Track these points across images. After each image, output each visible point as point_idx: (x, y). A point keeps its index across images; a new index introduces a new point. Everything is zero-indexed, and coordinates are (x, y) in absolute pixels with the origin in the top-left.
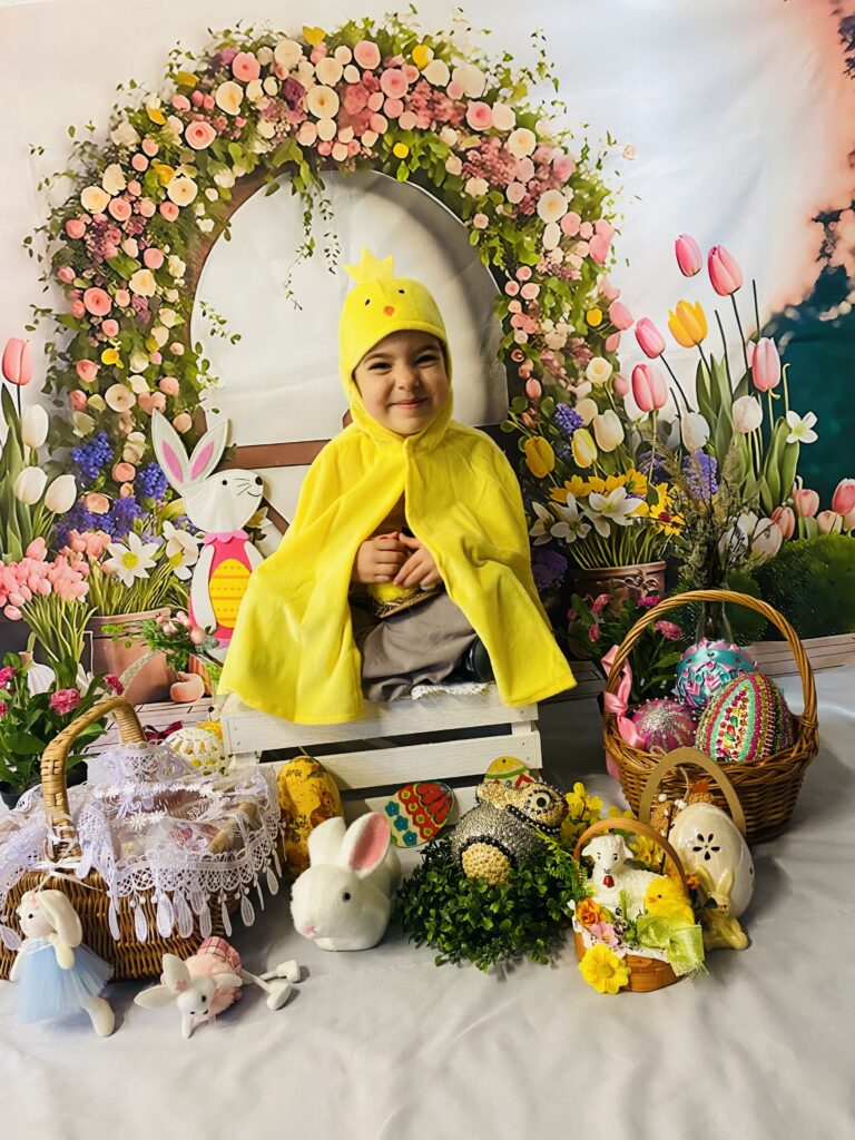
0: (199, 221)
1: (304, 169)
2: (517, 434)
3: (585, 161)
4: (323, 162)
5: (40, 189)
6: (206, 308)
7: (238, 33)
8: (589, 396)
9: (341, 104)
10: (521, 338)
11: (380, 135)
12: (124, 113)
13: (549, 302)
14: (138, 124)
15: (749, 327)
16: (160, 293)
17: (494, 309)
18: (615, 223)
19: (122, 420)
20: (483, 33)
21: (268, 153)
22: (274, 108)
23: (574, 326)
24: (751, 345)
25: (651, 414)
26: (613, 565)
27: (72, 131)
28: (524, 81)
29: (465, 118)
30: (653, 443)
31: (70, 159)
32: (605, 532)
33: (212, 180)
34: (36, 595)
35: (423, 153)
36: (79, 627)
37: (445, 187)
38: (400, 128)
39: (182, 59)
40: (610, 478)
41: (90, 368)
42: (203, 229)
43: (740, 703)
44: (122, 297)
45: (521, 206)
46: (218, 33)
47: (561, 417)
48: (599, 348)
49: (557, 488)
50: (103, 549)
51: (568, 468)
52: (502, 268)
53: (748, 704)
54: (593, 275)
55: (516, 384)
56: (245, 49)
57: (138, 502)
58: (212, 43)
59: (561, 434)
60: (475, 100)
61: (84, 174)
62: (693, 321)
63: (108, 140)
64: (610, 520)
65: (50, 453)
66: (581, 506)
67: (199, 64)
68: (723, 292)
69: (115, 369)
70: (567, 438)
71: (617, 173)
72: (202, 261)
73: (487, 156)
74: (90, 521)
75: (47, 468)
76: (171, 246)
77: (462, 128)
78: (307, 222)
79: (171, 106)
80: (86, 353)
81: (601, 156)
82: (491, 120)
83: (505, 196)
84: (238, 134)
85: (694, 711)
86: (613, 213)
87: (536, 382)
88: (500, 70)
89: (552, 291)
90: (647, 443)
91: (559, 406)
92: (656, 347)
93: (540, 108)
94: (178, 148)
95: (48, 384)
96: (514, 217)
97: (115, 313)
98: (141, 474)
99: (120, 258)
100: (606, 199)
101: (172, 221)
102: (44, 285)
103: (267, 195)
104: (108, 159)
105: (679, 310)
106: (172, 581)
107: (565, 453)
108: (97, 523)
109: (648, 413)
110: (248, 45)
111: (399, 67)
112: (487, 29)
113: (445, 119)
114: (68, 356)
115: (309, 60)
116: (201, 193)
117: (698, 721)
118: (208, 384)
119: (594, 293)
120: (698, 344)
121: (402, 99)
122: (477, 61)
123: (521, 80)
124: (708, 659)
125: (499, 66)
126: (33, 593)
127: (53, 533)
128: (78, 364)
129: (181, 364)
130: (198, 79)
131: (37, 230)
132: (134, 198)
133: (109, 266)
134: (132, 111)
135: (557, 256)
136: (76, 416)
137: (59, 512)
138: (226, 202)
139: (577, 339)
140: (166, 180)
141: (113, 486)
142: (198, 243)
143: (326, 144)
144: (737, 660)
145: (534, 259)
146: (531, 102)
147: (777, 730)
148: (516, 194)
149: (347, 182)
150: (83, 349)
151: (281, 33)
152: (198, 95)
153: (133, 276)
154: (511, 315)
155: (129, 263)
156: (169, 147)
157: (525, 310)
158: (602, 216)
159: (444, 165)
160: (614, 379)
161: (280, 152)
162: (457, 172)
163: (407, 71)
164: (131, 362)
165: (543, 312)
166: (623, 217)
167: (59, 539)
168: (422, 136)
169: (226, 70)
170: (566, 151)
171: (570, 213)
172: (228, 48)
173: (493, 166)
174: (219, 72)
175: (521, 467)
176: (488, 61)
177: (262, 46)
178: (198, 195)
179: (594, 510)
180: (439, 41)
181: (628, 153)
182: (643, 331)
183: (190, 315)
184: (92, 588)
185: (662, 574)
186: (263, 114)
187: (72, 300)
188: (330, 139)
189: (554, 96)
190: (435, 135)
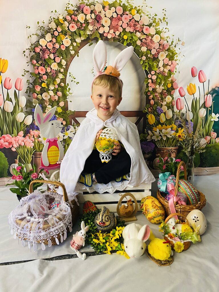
0: (71, 51)
2: (147, 113)
3: (172, 45)
4: (105, 38)
5: (28, 38)
6: (71, 74)
8: (166, 105)
9: (111, 23)
10: (151, 89)
11: (120, 32)
12: (53, 19)
13: (159, 81)
14: (56, 23)
15: (206, 91)
16: (59, 69)
17: (145, 81)
18: (177, 62)
19: (46, 102)
20: (150, 8)
21: (91, 34)
22: (93, 22)
23: (164, 87)
24: (206, 96)
25: (180, 111)
26: (166, 147)
27: (38, 23)
29: (143, 30)
30: (180, 118)
31: (37, 30)
32: (165, 139)
33: (75, 40)
34: (20, 145)
35: (131, 38)
36: (31, 154)
37: (136, 48)
38: (126, 31)
39: (70, 6)
40: (168, 126)
41: (39, 88)
42: (71, 53)
44: (49, 69)
45: (154, 55)
47: (158, 110)
48: (169, 93)
49: (155, 127)
51: (158, 122)
52: (148, 71)
54: (170, 76)
55: (148, 101)
56: (87, 5)
58: (79, 2)
59: (157, 114)
60: (146, 26)
61: (40, 35)
62: (193, 88)
63: (48, 26)
64: (166, 136)
65: (26, 109)
66: (160, 132)
67: (74, 8)
68: (201, 81)
69: (45, 88)
70: (159, 115)
71: (179, 49)
72: (70, 62)
73: (147, 41)
74: (35, 128)
75: (25, 113)
76: (63, 57)
77: (142, 33)
79: (66, 18)
80: (38, 84)
81: (176, 44)
82: (149, 32)
83: (151, 52)
84: (83, 28)
86: (177, 59)
87: (153, 101)
89: (160, 78)
90: (178, 118)
91: (158, 107)
92: (183, 94)
93: (162, 29)
94: (66, 30)
95: (27, 91)
96: (152, 58)
97: (46, 73)
99: (49, 59)
100: (176, 55)
101: (63, 50)
102: (27, 64)
103: (89, 46)
104: (47, 31)
105: (190, 86)
108: (37, 128)
110: (88, 4)
111: (127, 15)
112: (152, 7)
113: (138, 30)
114: (33, 84)
115: (104, 10)
116: (72, 44)
118: (69, 94)
119: (170, 79)
120: (193, 94)
121: (127, 23)
122: (148, 15)
123: (158, 21)
125: (153, 17)
126: (19, 145)
127: (25, 130)
128: (35, 86)
129: (63, 89)
130: (74, 12)
131: (27, 49)
132: (54, 43)
133: (45, 61)
134: (55, 19)
136: (34, 100)
137: (28, 124)
138: (78, 47)
139: (164, 91)
140: (63, 39)
142: (70, 57)
143: (106, 33)
145: (156, 69)
146: (160, 27)
148: (154, 52)
149: (110, 44)
150: (37, 82)
151: (97, 2)
152: (73, 16)
153: (52, 64)
154: (149, 83)
155: (51, 61)
156: (64, 30)
157: (152, 82)
158: (174, 60)
159: (136, 42)
160: (172, 101)
161: (94, 34)
162: (139, 45)
163: (130, 16)
164: (50, 87)
165: (157, 83)
166: (179, 60)
167: (27, 132)
168: (131, 34)
169: (81, 10)
170: (168, 42)
171: (166, 58)
172: (83, 4)
173: (149, 44)
174: (79, 11)
175: (147, 121)
176: (151, 15)
177: (92, 5)
178: (71, 44)
179: (162, 133)
180: (139, 9)
181: (183, 44)
182: (181, 90)
183: (66, 76)
184: (35, 145)
185: (177, 150)
186: (90, 23)
187: (35, 69)
188: (107, 32)
189: (166, 26)
190: (135, 34)
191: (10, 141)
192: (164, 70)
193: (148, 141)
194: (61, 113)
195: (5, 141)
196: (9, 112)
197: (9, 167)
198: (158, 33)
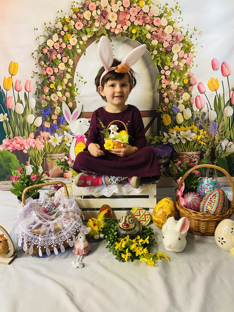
0: (77, 50)
2: (161, 113)
3: (187, 36)
4: (112, 34)
5: (36, 40)
6: (78, 74)
8: (183, 104)
9: (118, 18)
10: (164, 86)
11: (128, 27)
12: (59, 19)
13: (173, 76)
14: (62, 22)
15: (232, 87)
16: (66, 69)
17: (157, 77)
18: (194, 54)
19: (55, 103)
21: (97, 31)
22: (100, 18)
23: (180, 83)
24: (232, 92)
25: (200, 110)
26: (185, 151)
27: (45, 24)
29: (153, 22)
30: (200, 118)
31: (44, 31)
32: (184, 142)
33: (81, 39)
35: (140, 32)
36: (41, 156)
37: (146, 42)
38: (134, 25)
39: (75, 4)
40: (186, 127)
41: (47, 89)
42: (78, 52)
43: (214, 197)
44: (56, 70)
45: (167, 48)
47: (174, 109)
48: (186, 90)
49: (171, 129)
50: (48, 137)
51: (175, 123)
52: (160, 66)
53: (216, 198)
54: (186, 69)
55: (162, 99)
56: (92, 2)
57: (58, 125)
59: (173, 114)
60: (156, 17)
61: (48, 36)
62: (215, 83)
63: (54, 27)
64: (186, 139)
65: (36, 111)
66: (178, 134)
67: (80, 6)
68: (225, 75)
69: (53, 89)
70: (175, 115)
71: (196, 39)
72: (77, 61)
73: (158, 34)
74: (45, 129)
75: (35, 115)
76: (69, 56)
77: (152, 25)
79: (72, 17)
80: (46, 85)
81: (192, 34)
82: (160, 23)
83: (163, 45)
84: (89, 26)
85: (201, 197)
86: (194, 51)
87: (168, 99)
88: (164, 8)
89: (174, 73)
90: (198, 118)
91: (173, 106)
92: (203, 90)
93: (175, 19)
94: (74, 30)
95: (36, 92)
96: (165, 51)
97: (54, 74)
98: (59, 118)
99: (56, 59)
100: (192, 47)
101: (70, 49)
102: (36, 66)
103: (96, 43)
104: (54, 32)
105: (211, 80)
106: (66, 147)
107: (174, 119)
108: (47, 130)
109: (199, 109)
111: (135, 7)
113: (147, 22)
114: (41, 85)
115: (110, 5)
117: (202, 200)
118: (77, 95)
119: (186, 74)
120: (216, 90)
121: (135, 16)
122: (158, 5)
123: (170, 11)
124: (207, 183)
126: (30, 147)
127: (36, 132)
128: (44, 87)
129: (70, 89)
130: (79, 10)
131: (35, 51)
132: (60, 43)
133: (53, 61)
134: (61, 18)
135: (176, 63)
136: (43, 101)
137: (37, 126)
138: (85, 45)
139: (180, 87)
140: (69, 38)
141: (51, 120)
142: (77, 56)
143: (113, 29)
144: (215, 184)
145: (170, 64)
146: (173, 18)
147: (224, 206)
148: (166, 45)
149: (118, 40)
152: (79, 14)
153: (59, 64)
154: (162, 79)
155: (59, 61)
156: (70, 29)
157: (166, 78)
158: (191, 52)
159: (146, 36)
160: (190, 99)
161: (100, 31)
162: (149, 38)
163: (137, 8)
164: (58, 88)
165: (171, 79)
166: (197, 52)
167: (37, 133)
168: (140, 27)
169: (87, 7)
170: (182, 32)
171: (181, 51)
172: (88, 1)
173: (159, 36)
174: (85, 8)
175: (161, 122)
176: (161, 5)
177: (97, 1)
178: (77, 42)
179: (181, 136)
181: (200, 33)
182: (200, 86)
183: (74, 76)
184: (45, 146)
185: (199, 155)
186: (96, 20)
187: (43, 70)
188: (114, 27)
189: (180, 16)
190: (144, 27)
191: (21, 143)
193: (164, 144)
195: (17, 143)
196: (20, 114)
198: (170, 23)
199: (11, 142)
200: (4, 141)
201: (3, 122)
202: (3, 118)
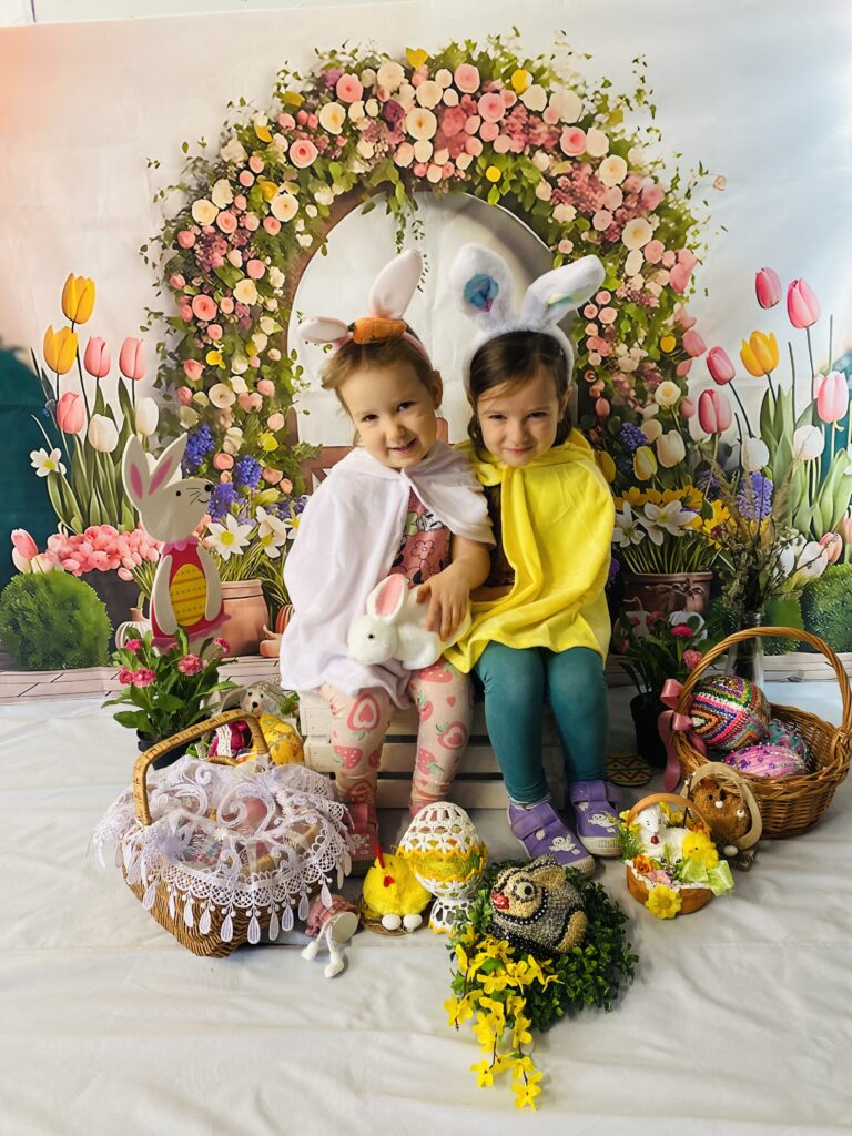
1: (400, 190)
3: (675, 191)
4: (418, 183)
5: (155, 200)
7: (343, 53)
8: (656, 417)
9: (438, 126)
10: (595, 359)
11: (474, 157)
12: (234, 130)
13: (626, 327)
14: (245, 141)
15: (821, 360)
16: (261, 302)
17: (572, 330)
18: (698, 253)
19: (223, 416)
20: (584, 58)
21: (366, 173)
22: (375, 129)
23: (648, 351)
24: (819, 380)
25: (714, 436)
26: (663, 572)
27: (185, 146)
28: (621, 108)
29: (559, 143)
30: (715, 465)
31: (183, 173)
32: (658, 540)
33: (311, 196)
34: (145, 560)
35: (515, 177)
37: (533, 211)
38: (494, 151)
39: (289, 79)
40: (667, 491)
41: (196, 368)
42: (302, 243)
44: (227, 305)
45: (606, 233)
46: (325, 54)
47: (626, 435)
48: (670, 372)
50: (205, 527)
51: (629, 480)
54: (672, 307)
55: (587, 403)
56: (349, 71)
57: (235, 489)
58: (319, 64)
59: (624, 449)
60: (570, 125)
61: (195, 188)
62: (765, 351)
63: (218, 156)
64: (664, 530)
65: (160, 439)
66: (637, 515)
67: (305, 85)
68: (796, 322)
69: (218, 370)
70: (629, 453)
71: (706, 203)
72: (299, 273)
73: (577, 182)
76: (272, 258)
77: (555, 153)
78: (399, 241)
79: (277, 124)
80: (193, 353)
81: (691, 186)
82: (584, 146)
83: (592, 223)
84: (338, 153)
86: (698, 242)
87: (605, 402)
88: (598, 96)
89: (629, 316)
90: (706, 462)
91: (625, 425)
92: (724, 373)
93: (635, 135)
94: (282, 166)
95: (159, 380)
96: (599, 243)
97: (220, 319)
98: (238, 464)
99: (226, 268)
100: (692, 229)
101: (274, 235)
102: (157, 290)
103: (364, 213)
104: (217, 174)
105: (753, 340)
106: (263, 559)
107: (627, 467)
109: (710, 435)
110: (353, 66)
111: (497, 92)
112: (589, 54)
113: (539, 143)
114: (176, 355)
115: (410, 83)
116: (302, 210)
119: (670, 321)
120: (767, 373)
121: (499, 123)
122: (576, 87)
123: (618, 106)
125: (597, 92)
126: (143, 559)
128: (185, 363)
129: (276, 368)
130: (303, 99)
131: (153, 240)
132: (239, 212)
133: (215, 275)
134: (241, 128)
136: (183, 410)
138: (325, 220)
139: (650, 364)
140: (270, 196)
141: (215, 472)
142: (297, 256)
143: (421, 166)
145: (614, 284)
146: (627, 129)
148: (602, 221)
149: (439, 203)
150: (189, 350)
151: (385, 55)
152: (303, 114)
153: (237, 285)
154: (587, 337)
155: (234, 273)
156: (274, 165)
157: (601, 333)
158: (686, 245)
159: (534, 190)
160: (681, 403)
161: (378, 173)
162: (546, 198)
163: (506, 95)
164: (233, 365)
165: (619, 337)
166: (706, 247)
168: (515, 160)
169: (330, 91)
170: (656, 180)
171: (655, 241)
172: (334, 68)
173: (582, 193)
174: (323, 93)
176: (586, 87)
177: (366, 68)
178: (299, 211)
179: (648, 519)
180: (539, 66)
181: (719, 183)
182: (717, 361)
183: (287, 324)
185: (708, 583)
186: (364, 134)
187: (180, 304)
188: (426, 160)
189: (649, 123)
190: (528, 159)
191: (112, 546)
192: (647, 286)
194: (274, 452)
195: (97, 547)
196: (104, 451)
197: (114, 634)
198: (618, 149)
199: (74, 543)
200: (51, 540)
201: (46, 477)
202: (46, 465)
